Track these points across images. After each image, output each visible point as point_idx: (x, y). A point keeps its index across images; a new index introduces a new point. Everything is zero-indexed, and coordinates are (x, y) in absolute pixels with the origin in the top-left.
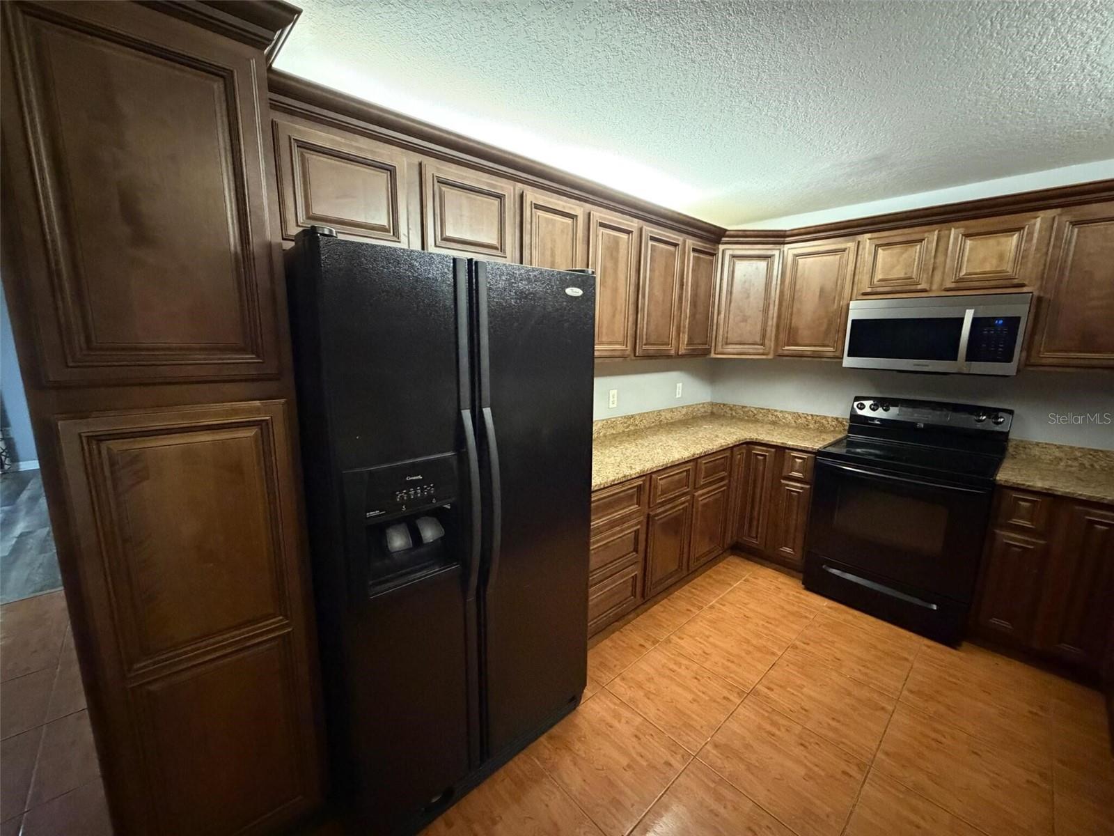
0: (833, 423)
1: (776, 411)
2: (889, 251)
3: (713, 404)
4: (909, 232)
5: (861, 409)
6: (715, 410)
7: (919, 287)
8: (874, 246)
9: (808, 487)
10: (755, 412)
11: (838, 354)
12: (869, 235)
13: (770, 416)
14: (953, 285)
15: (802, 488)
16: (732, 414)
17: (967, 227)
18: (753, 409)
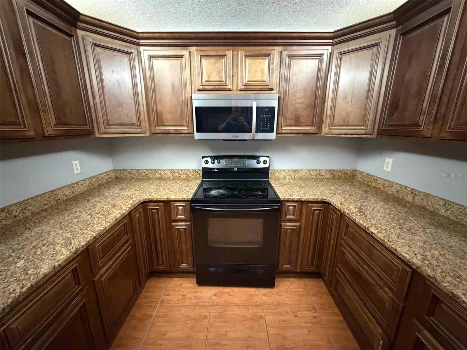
0: (194, 174)
1: (160, 170)
2: (208, 61)
3: (115, 171)
4: (217, 49)
5: (207, 164)
6: (118, 175)
7: (228, 87)
8: (199, 56)
9: (189, 223)
10: (147, 173)
11: (191, 131)
12: (195, 48)
13: (156, 174)
14: (243, 87)
15: (185, 225)
16: (131, 176)
17: (246, 51)
18: (145, 171)
